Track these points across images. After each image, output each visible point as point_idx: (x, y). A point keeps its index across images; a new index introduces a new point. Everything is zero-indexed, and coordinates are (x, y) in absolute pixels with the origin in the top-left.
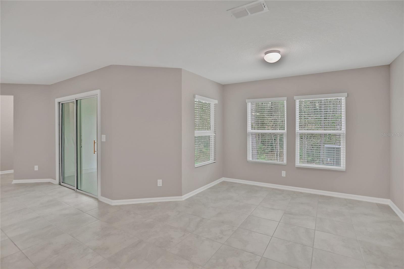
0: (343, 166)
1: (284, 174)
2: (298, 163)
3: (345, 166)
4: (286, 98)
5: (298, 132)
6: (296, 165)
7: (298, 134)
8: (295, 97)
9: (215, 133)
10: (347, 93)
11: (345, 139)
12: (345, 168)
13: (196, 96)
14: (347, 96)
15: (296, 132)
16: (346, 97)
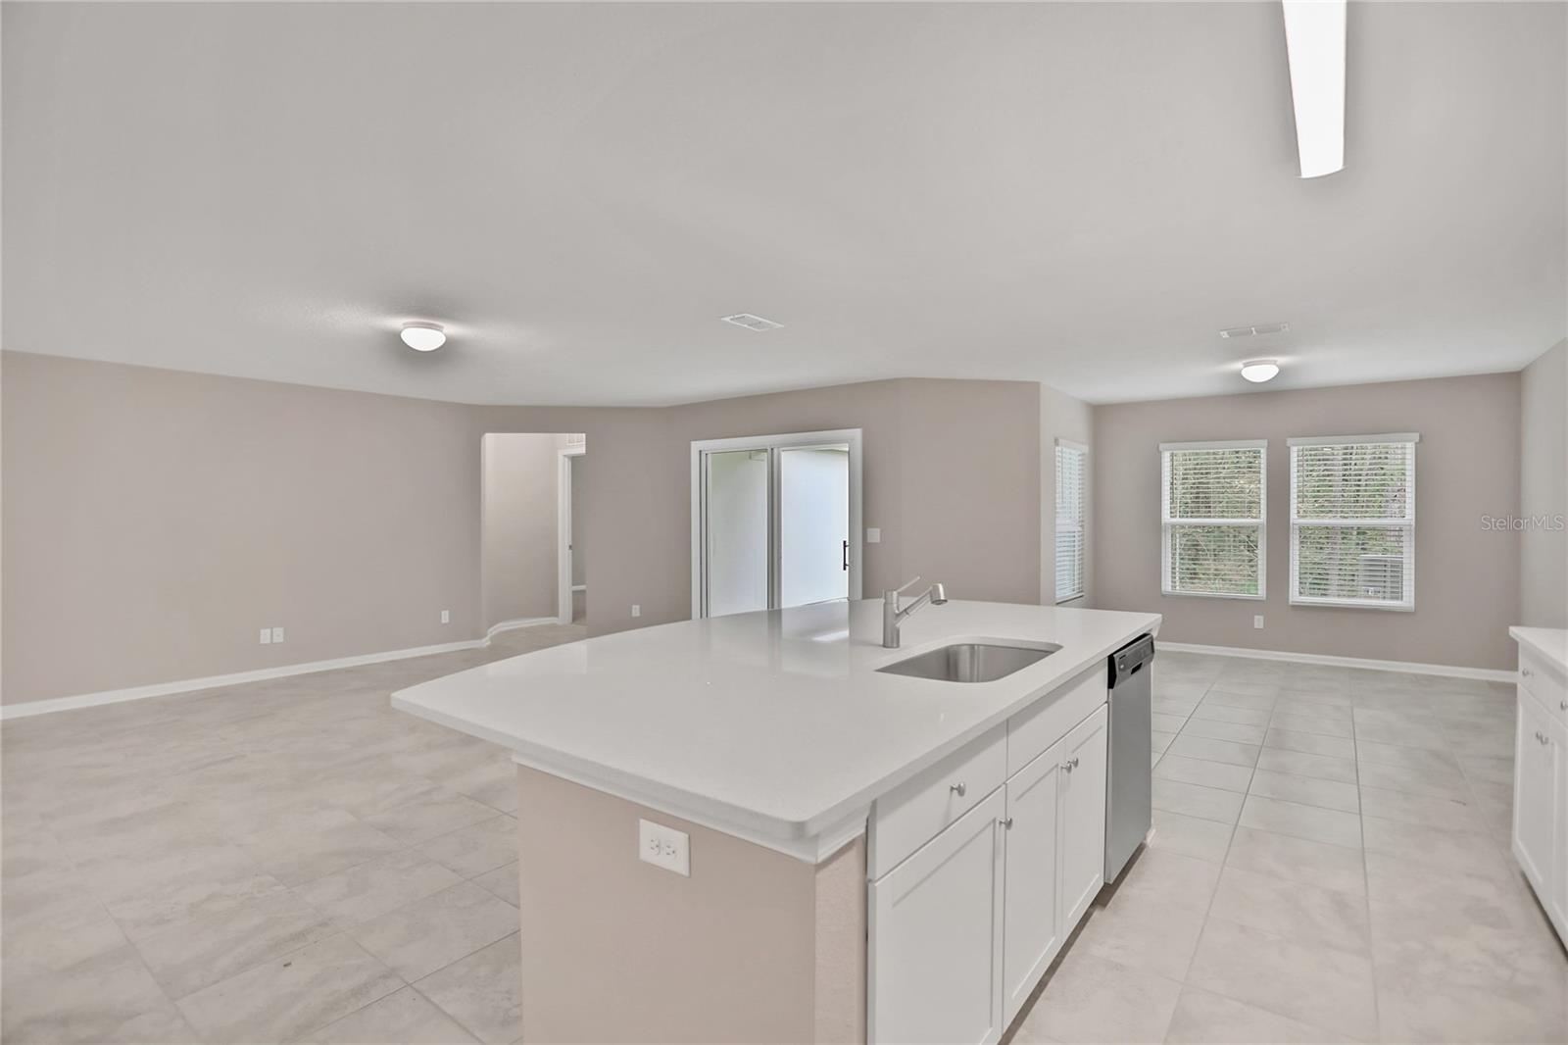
0: (1407, 600)
1: (1259, 622)
2: (1295, 596)
3: (1413, 599)
4: (1265, 443)
5: (1296, 522)
6: (1291, 599)
7: (1296, 527)
8: (1289, 441)
9: (1082, 526)
10: (1418, 434)
11: (1413, 539)
12: (1413, 605)
13: (1061, 441)
14: (1417, 440)
15: (1291, 522)
16: (1416, 443)
